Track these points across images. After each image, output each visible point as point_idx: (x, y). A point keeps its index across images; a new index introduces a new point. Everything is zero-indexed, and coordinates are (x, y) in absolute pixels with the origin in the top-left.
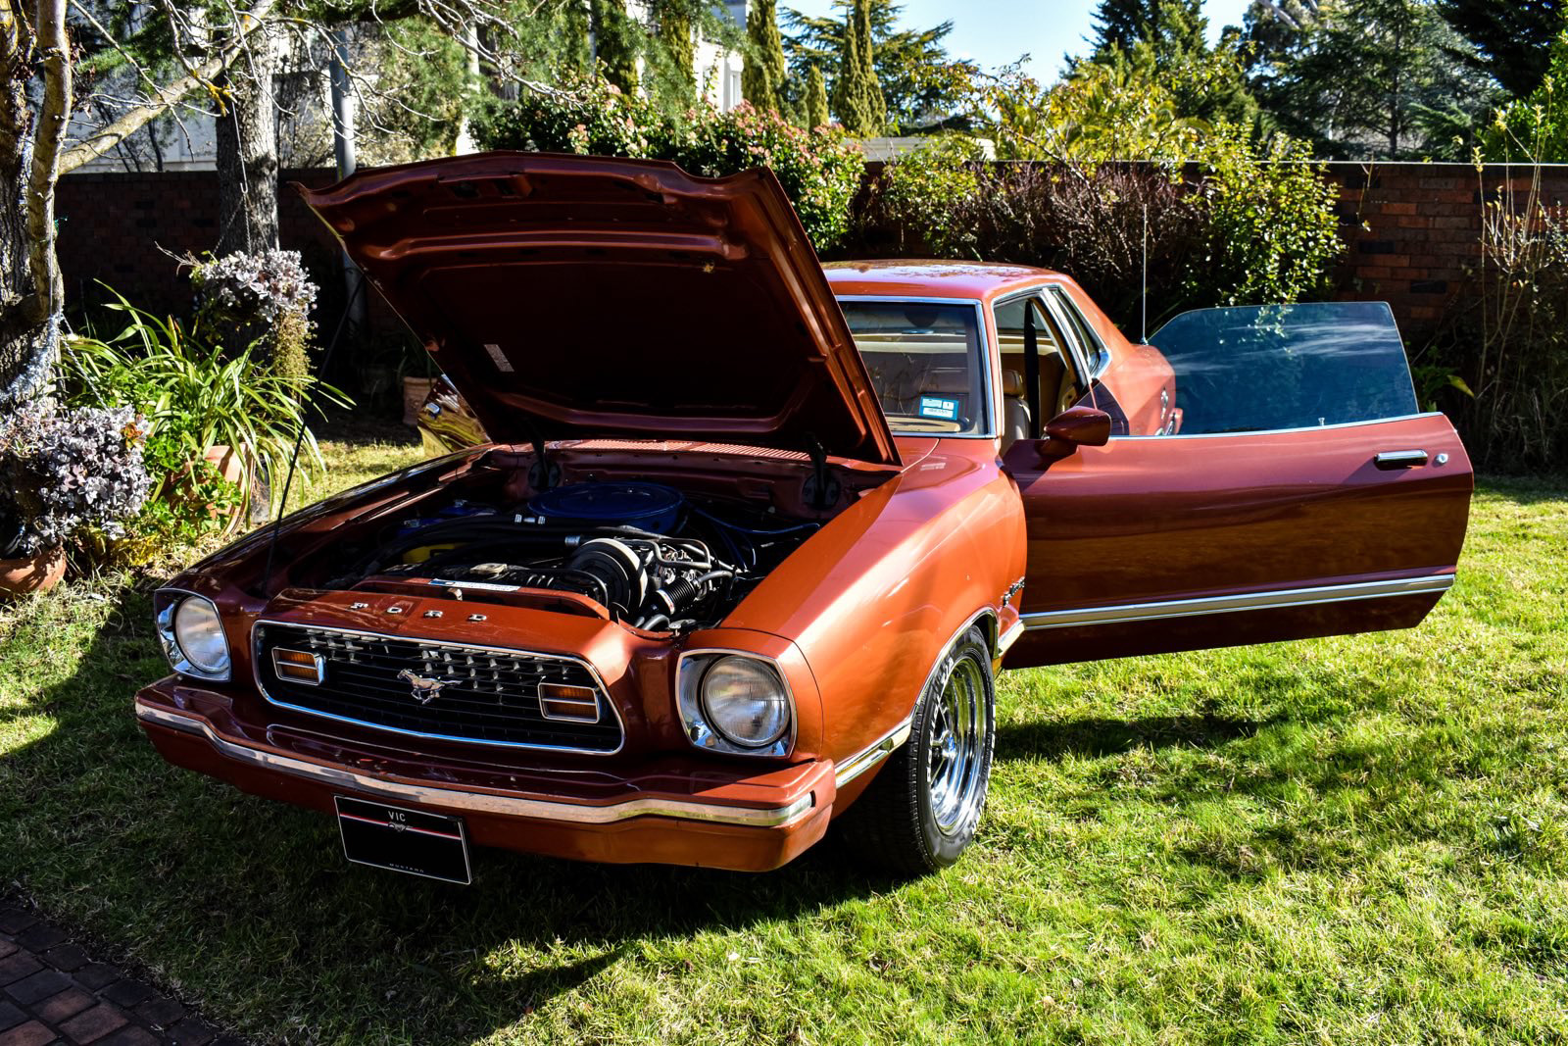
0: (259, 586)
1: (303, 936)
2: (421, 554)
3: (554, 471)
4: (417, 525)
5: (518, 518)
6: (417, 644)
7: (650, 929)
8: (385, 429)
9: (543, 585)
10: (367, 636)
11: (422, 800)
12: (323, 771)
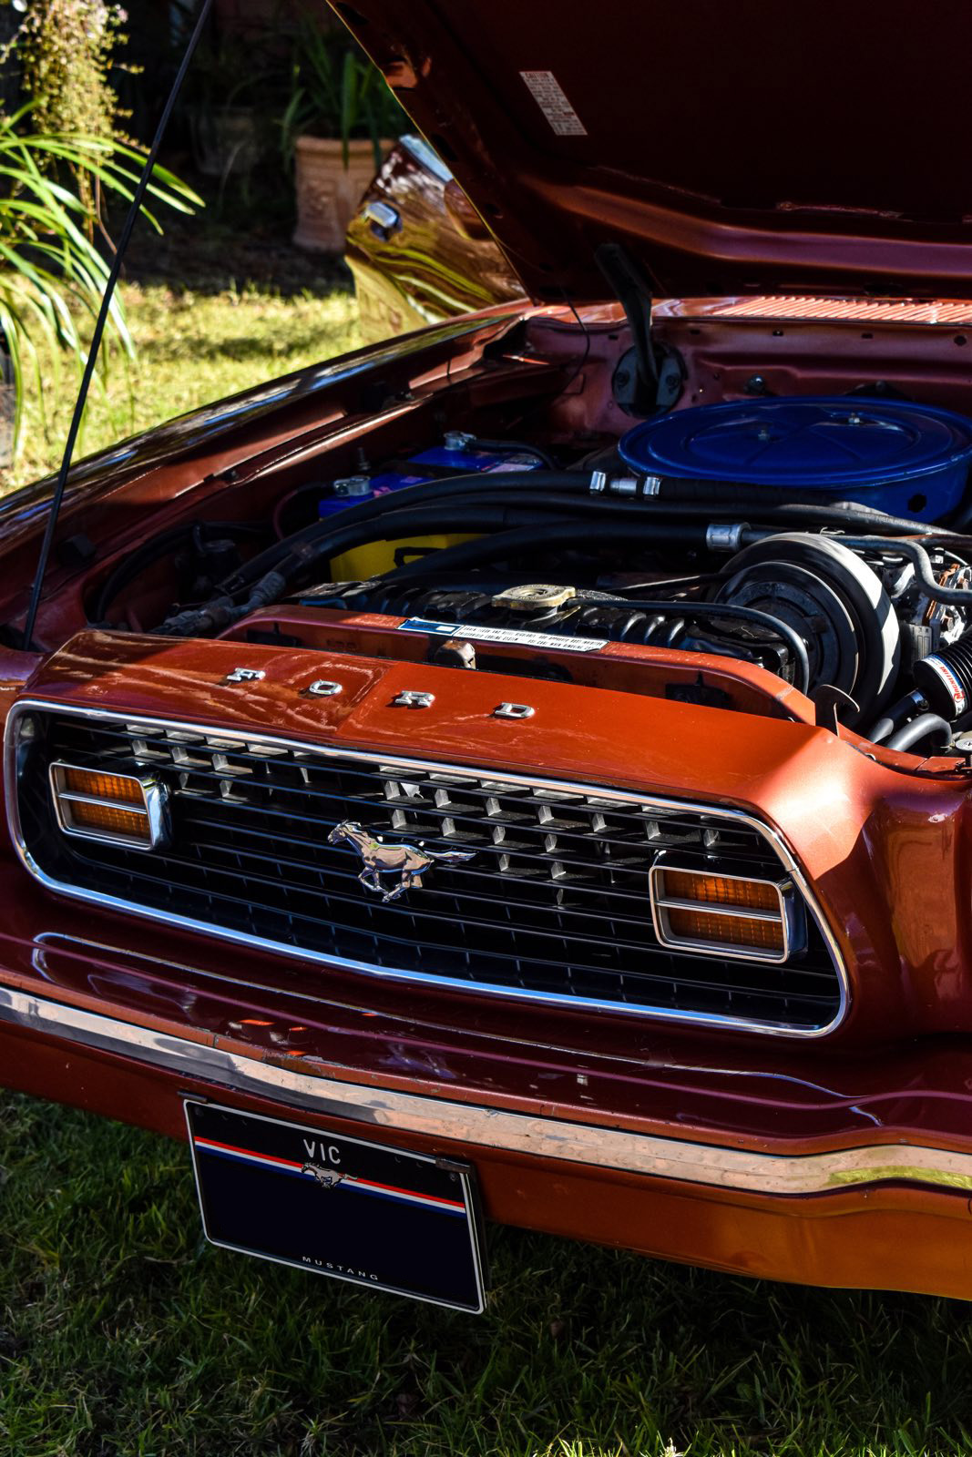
0: (19, 621)
1: (99, 1405)
2: (374, 559)
3: (671, 368)
4: (365, 489)
5: (598, 481)
6: (375, 767)
7: (882, 1440)
8: (251, 257)
9: (660, 639)
10: (261, 744)
11: (380, 1118)
12: (159, 1042)
